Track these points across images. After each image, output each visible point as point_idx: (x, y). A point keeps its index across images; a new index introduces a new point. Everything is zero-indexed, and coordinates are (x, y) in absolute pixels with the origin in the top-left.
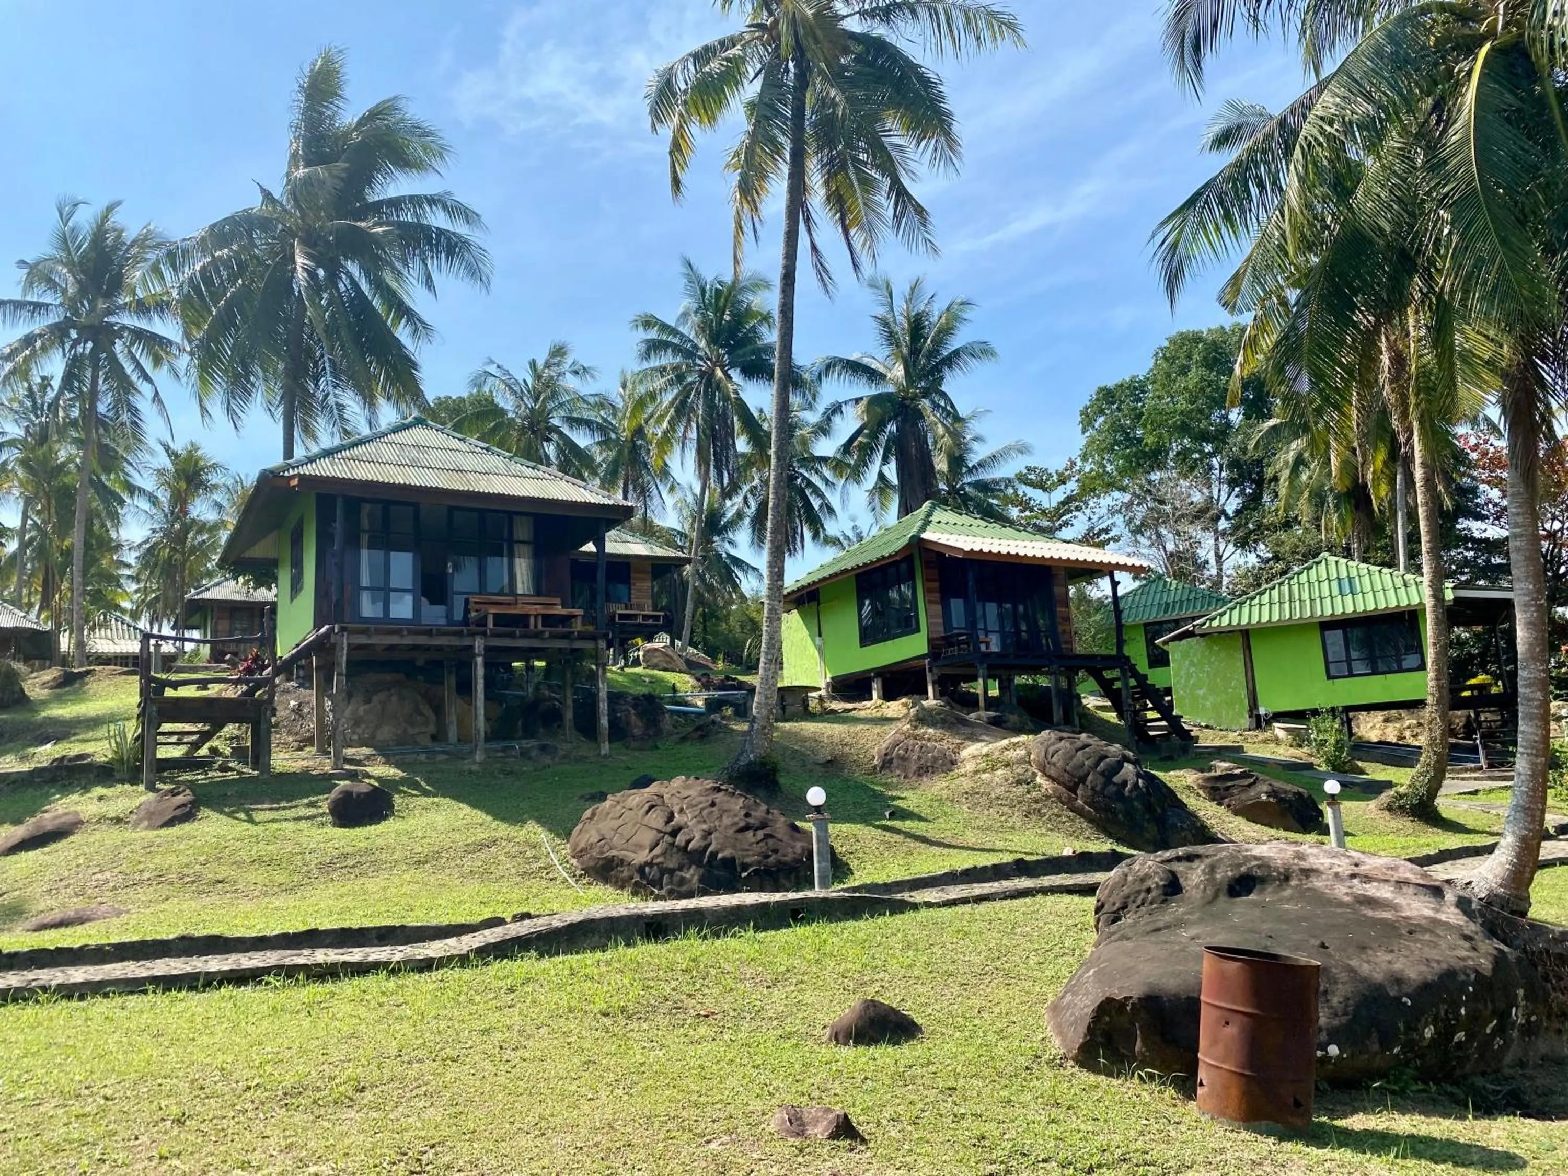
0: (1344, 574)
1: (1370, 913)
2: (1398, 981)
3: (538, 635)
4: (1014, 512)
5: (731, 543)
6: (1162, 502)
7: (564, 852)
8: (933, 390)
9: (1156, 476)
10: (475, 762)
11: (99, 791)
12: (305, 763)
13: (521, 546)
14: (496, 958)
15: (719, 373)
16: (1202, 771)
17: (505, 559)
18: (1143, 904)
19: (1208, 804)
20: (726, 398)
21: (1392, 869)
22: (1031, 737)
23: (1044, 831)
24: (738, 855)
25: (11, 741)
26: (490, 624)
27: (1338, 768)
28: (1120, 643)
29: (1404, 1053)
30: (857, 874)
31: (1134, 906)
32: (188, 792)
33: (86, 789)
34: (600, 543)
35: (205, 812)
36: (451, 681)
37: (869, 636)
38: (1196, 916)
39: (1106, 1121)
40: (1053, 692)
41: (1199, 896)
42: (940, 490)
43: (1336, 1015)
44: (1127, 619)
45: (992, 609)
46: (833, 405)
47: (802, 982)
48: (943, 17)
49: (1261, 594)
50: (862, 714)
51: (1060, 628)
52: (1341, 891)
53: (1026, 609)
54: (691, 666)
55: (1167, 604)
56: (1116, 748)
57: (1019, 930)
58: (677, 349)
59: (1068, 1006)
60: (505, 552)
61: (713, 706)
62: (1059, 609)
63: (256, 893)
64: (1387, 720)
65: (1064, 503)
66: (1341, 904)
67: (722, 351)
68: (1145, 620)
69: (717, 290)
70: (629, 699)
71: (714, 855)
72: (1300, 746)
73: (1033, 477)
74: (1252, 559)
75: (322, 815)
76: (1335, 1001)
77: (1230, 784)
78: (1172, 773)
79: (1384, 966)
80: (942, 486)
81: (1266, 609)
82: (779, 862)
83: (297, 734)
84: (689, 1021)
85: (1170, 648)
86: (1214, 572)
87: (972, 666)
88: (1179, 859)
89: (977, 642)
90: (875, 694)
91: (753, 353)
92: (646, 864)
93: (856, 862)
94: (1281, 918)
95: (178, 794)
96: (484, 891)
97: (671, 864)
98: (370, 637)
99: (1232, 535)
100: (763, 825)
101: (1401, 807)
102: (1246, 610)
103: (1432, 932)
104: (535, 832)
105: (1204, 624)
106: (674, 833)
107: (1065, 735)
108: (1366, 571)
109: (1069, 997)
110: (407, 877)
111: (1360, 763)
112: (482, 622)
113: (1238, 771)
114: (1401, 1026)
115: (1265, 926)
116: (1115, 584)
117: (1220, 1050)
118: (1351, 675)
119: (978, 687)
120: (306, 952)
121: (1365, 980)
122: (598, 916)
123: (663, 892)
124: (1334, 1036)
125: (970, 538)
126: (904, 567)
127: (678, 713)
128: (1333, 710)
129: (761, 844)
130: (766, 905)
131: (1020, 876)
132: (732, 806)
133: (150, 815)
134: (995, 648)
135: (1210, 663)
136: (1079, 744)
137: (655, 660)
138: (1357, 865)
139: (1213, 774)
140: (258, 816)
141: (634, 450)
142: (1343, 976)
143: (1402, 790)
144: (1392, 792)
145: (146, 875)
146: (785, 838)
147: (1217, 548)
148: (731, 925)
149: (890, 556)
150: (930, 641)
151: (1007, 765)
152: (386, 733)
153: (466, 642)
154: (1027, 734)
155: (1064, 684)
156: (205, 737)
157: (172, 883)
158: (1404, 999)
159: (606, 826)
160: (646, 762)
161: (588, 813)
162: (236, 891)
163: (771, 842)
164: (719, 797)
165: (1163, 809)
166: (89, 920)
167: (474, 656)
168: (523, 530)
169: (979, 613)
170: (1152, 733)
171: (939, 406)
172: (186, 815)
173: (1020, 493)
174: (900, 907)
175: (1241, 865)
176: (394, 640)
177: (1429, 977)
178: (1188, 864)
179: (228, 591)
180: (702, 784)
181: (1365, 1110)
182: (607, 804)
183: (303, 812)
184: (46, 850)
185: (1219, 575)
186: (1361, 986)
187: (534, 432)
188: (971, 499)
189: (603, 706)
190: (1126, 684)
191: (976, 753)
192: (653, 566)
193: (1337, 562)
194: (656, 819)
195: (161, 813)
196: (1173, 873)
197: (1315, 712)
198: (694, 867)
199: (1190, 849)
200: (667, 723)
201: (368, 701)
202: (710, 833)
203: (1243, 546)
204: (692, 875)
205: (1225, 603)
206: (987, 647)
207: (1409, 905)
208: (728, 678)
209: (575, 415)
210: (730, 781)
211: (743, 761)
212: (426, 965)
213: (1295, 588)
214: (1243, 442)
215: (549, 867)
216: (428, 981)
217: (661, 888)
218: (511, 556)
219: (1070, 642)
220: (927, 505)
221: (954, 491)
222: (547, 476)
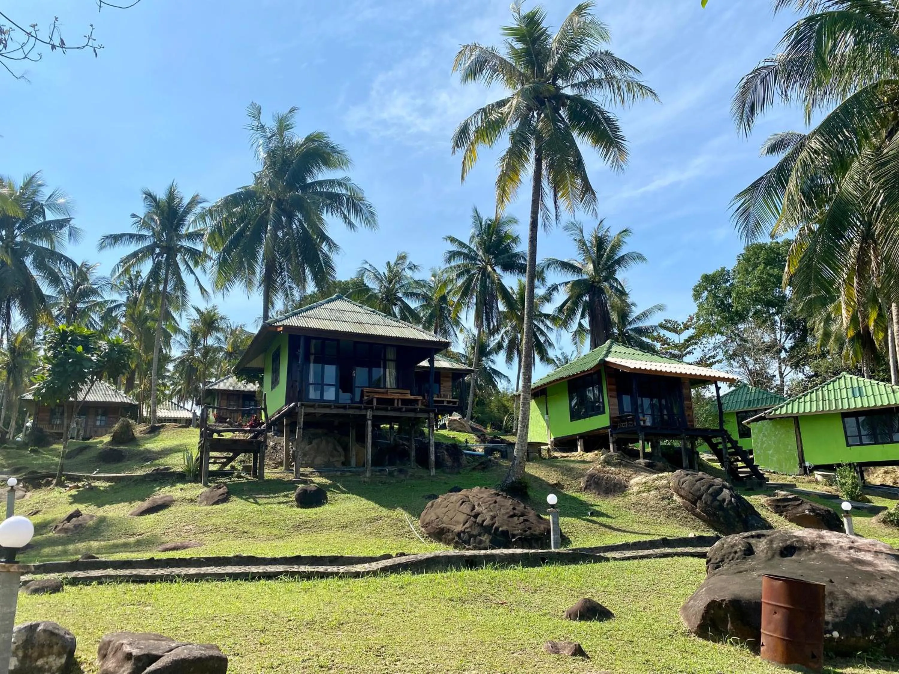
0: (855, 385)
1: (860, 567)
2: (873, 600)
3: (399, 410)
4: (658, 346)
5: (493, 361)
6: (746, 341)
7: (417, 525)
8: (610, 276)
9: (741, 327)
10: (366, 477)
11: (179, 486)
12: (279, 475)
13: (390, 362)
14: (391, 573)
15: (489, 268)
16: (770, 496)
17: (382, 369)
18: (733, 559)
19: (773, 515)
20: (493, 282)
21: (873, 545)
22: (670, 473)
23: (678, 525)
24: (510, 529)
25: (128, 460)
26: (375, 403)
27: (853, 498)
28: (721, 422)
29: (876, 640)
30: (574, 544)
31: (728, 560)
32: (225, 487)
33: (173, 485)
34: (431, 362)
35: (233, 498)
36: (353, 434)
37: (575, 416)
38: (762, 565)
39: (712, 659)
40: (683, 450)
41: (764, 556)
42: (614, 333)
43: (837, 616)
44: (726, 409)
45: (646, 402)
46: (553, 286)
47: (550, 591)
48: (616, 86)
49: (805, 396)
50: (572, 459)
51: (687, 413)
52: (843, 556)
53: (666, 402)
54: (474, 430)
55: (750, 401)
56: (718, 481)
57: (664, 572)
58: (466, 256)
59: (692, 606)
60: (382, 366)
61: (489, 451)
62: (686, 402)
63: (264, 539)
64: (886, 472)
65: (687, 341)
66: (843, 562)
67: (491, 257)
68: (737, 410)
69: (489, 224)
70: (444, 446)
71: (497, 529)
72: (831, 485)
73: (669, 325)
74: (801, 376)
75: (292, 501)
76: (837, 609)
77: (786, 504)
78: (752, 497)
79: (864, 593)
80: (616, 331)
81: (808, 405)
82: (532, 534)
83: (274, 460)
84: (493, 606)
85: (751, 426)
86: (779, 382)
87: (636, 433)
88: (753, 537)
89: (638, 420)
90: (579, 448)
91: (509, 257)
92: (462, 532)
93: (573, 538)
94: (810, 568)
95: (220, 488)
96: (378, 543)
97: (475, 532)
98: (315, 409)
99: (789, 361)
100: (523, 515)
101: (891, 521)
102: (796, 405)
103: (894, 578)
104: (400, 513)
105: (771, 412)
106: (476, 516)
107: (690, 472)
108: (869, 383)
109: (692, 602)
110: (338, 534)
111: (868, 497)
112: (370, 402)
113: (791, 497)
114: (874, 624)
115: (800, 572)
116: (718, 389)
117: (772, 627)
118: (862, 444)
119: (639, 446)
120: (296, 566)
121: (853, 599)
122: (441, 555)
123: (471, 547)
124: (836, 627)
125: (634, 361)
126: (595, 377)
127: (470, 455)
128: (850, 465)
129: (522, 524)
130: (527, 554)
131: (664, 547)
132: (506, 504)
133: (207, 498)
134: (648, 424)
135: (776, 436)
136: (697, 477)
137: (454, 426)
138: (853, 542)
139: (776, 498)
140: (260, 501)
141: (442, 309)
142: (841, 596)
143: (892, 511)
144: (885, 512)
145: (209, 528)
146: (535, 522)
147: (780, 368)
148: (509, 563)
149: (588, 370)
150: (611, 419)
151: (657, 489)
152: (319, 460)
153: (363, 412)
154: (669, 472)
155: (689, 446)
156: (230, 460)
157: (222, 532)
158: (876, 610)
159: (440, 511)
160: (455, 480)
161: (429, 504)
162: (254, 537)
163: (527, 523)
164: (499, 498)
165: (746, 516)
166: (187, 547)
167: (367, 420)
168: (391, 354)
169: (639, 402)
170: (741, 475)
171: (614, 286)
172: (224, 499)
173: (661, 335)
174: (599, 559)
175: (787, 540)
176: (327, 411)
177: (890, 600)
178: (757, 539)
179: (227, 385)
180: (489, 491)
181: (853, 667)
182: (439, 500)
183: (282, 499)
184: (159, 514)
185: (782, 385)
186: (852, 603)
187: (388, 300)
188: (632, 338)
189: (432, 449)
190: (725, 447)
191: (639, 482)
192: (453, 374)
193: (851, 378)
194: (466, 508)
195: (212, 497)
196: (749, 544)
197: (839, 465)
198: (486, 535)
199: (759, 532)
200: (464, 460)
201: (310, 443)
202: (495, 517)
203: (796, 368)
204: (486, 538)
205: (784, 400)
206: (644, 423)
207: (882, 564)
208: (495, 437)
209: (409, 291)
210: (502, 490)
211: (509, 481)
212: (357, 575)
213: (826, 393)
214: (794, 307)
215: (410, 532)
216: (360, 582)
217: (469, 545)
218: (385, 368)
219: (692, 421)
220: (608, 342)
221: (622, 333)
222: (404, 326)
